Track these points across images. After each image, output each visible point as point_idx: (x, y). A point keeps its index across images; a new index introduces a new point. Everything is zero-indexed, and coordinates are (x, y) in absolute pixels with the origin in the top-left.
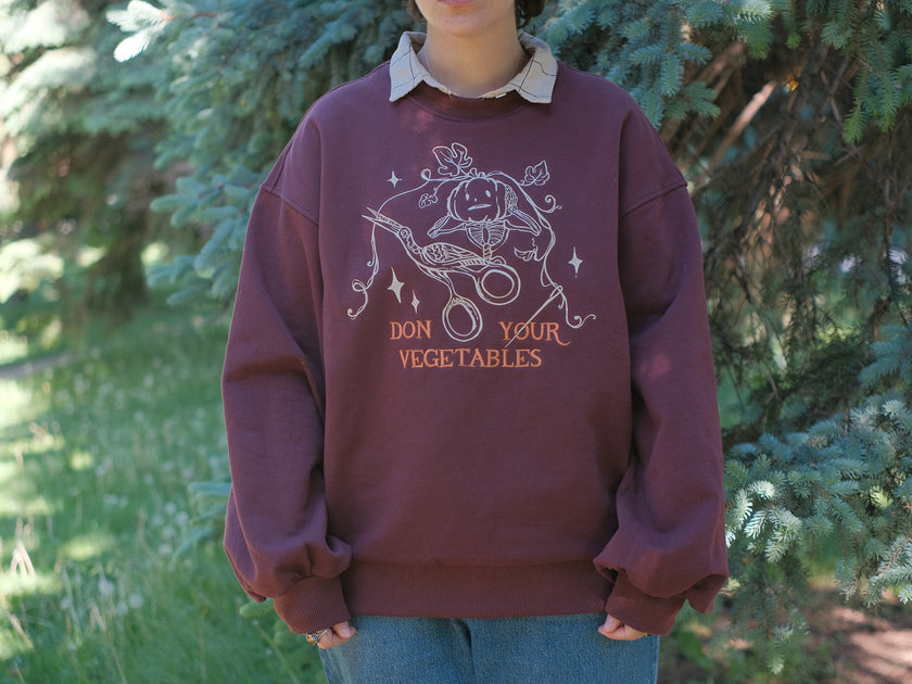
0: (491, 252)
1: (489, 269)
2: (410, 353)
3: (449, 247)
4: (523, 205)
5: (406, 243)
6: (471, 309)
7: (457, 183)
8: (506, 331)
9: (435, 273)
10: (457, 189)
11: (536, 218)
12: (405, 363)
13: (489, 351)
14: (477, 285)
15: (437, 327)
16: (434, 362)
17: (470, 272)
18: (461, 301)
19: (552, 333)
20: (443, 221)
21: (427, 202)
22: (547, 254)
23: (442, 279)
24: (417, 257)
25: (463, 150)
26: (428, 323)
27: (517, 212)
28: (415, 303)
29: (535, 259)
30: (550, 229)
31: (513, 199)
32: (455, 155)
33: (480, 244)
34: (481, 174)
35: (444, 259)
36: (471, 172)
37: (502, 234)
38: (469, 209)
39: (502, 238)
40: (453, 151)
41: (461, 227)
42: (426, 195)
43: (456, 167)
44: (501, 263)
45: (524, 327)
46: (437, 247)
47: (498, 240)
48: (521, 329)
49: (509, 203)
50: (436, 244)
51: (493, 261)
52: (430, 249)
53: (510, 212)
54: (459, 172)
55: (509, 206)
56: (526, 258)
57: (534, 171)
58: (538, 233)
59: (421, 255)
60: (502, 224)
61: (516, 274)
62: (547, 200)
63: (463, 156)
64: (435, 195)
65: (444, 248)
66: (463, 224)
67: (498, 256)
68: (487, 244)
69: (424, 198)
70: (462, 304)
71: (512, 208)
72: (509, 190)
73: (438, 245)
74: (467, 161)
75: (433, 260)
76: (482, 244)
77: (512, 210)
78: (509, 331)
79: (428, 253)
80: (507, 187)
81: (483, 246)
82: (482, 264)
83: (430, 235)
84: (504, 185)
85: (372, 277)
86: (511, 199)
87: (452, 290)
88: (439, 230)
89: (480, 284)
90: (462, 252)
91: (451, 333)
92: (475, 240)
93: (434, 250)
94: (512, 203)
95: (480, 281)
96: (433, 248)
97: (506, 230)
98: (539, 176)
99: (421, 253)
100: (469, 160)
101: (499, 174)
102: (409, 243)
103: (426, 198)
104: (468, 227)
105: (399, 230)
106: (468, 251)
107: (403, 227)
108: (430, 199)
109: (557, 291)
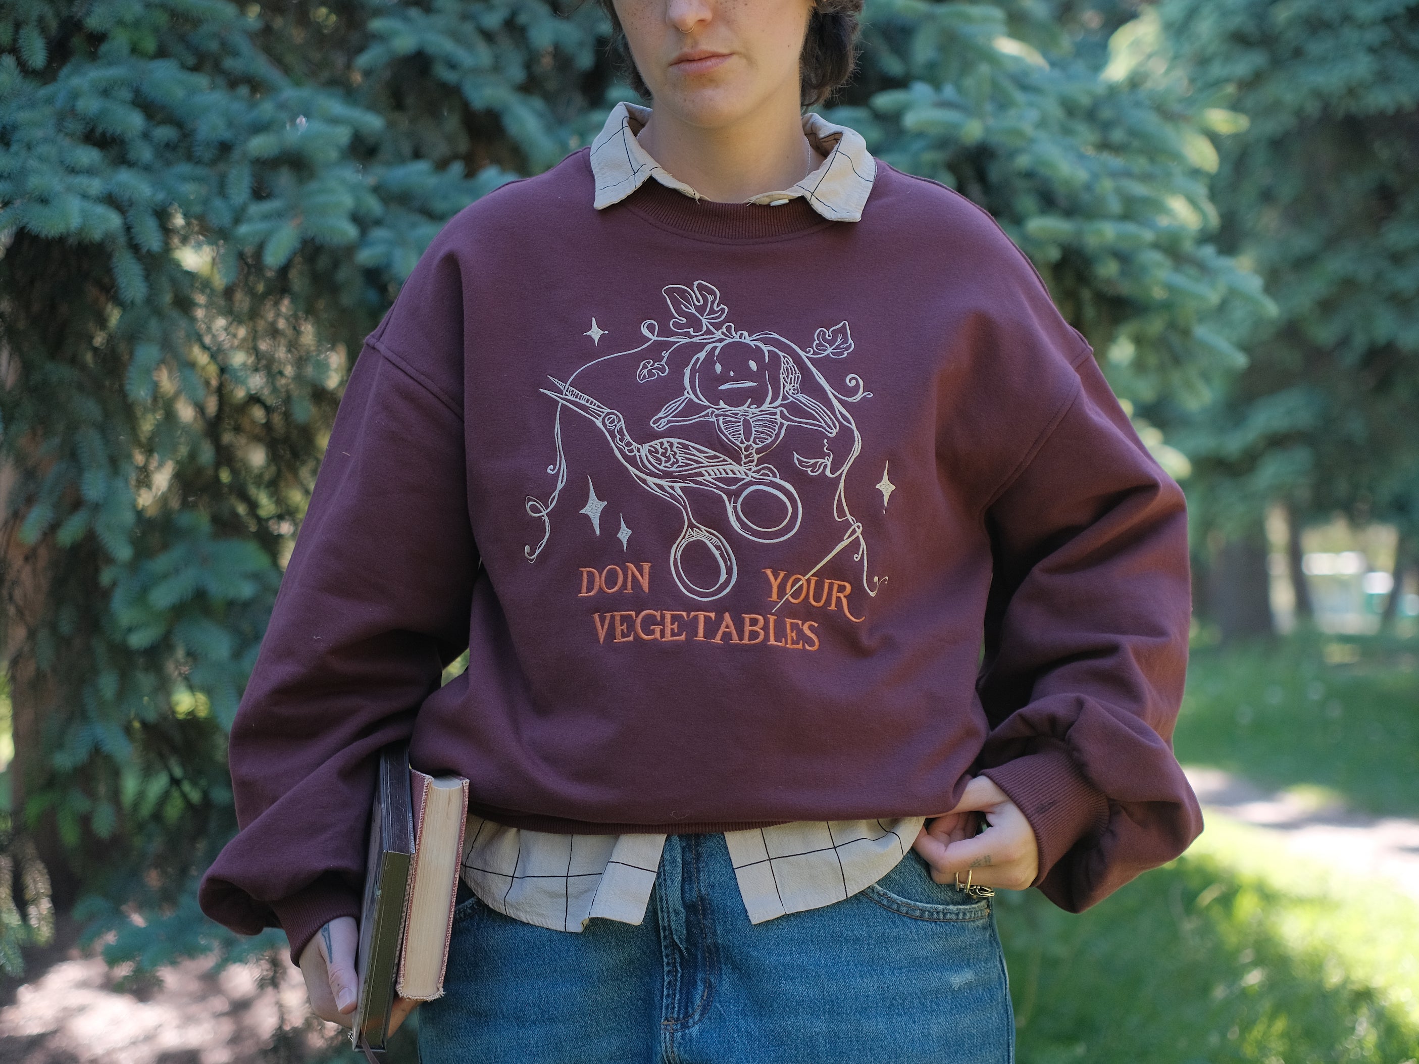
0: (756, 457)
1: (751, 483)
2: (613, 617)
3: (685, 447)
4: (810, 387)
5: (613, 437)
6: (718, 548)
7: (701, 347)
8: (775, 584)
9: (661, 487)
10: (702, 355)
11: (831, 408)
12: (601, 634)
13: (747, 618)
14: (730, 509)
15: (660, 576)
16: (652, 632)
17: (718, 488)
18: (703, 535)
19: (839, 599)
20: (678, 404)
21: (650, 374)
22: (846, 468)
23: (673, 497)
24: (632, 461)
25: (712, 293)
26: (646, 567)
27: (803, 398)
28: (624, 534)
29: (828, 473)
30: (854, 427)
31: (793, 377)
32: (698, 301)
33: (738, 443)
34: (741, 335)
35: (676, 466)
36: (724, 329)
37: (774, 430)
38: (719, 388)
39: (774, 436)
40: (695, 294)
41: (707, 415)
42: (649, 363)
43: (701, 320)
44: (771, 475)
45: (800, 583)
46: (666, 445)
47: (767, 439)
48: (797, 586)
49: (787, 383)
50: (664, 440)
51: (757, 472)
52: (654, 447)
53: (789, 396)
54: (705, 329)
55: (787, 389)
56: (812, 471)
57: (829, 336)
58: (834, 432)
59: (638, 457)
60: (775, 414)
61: (796, 496)
62: (850, 382)
63: (713, 303)
64: (663, 363)
65: (677, 447)
66: (710, 410)
67: (766, 465)
68: (749, 443)
69: (645, 367)
70: (703, 539)
71: (792, 391)
72: (788, 364)
73: (668, 442)
74: (719, 311)
75: (658, 466)
76: (741, 443)
77: (791, 394)
78: (779, 587)
79: (651, 454)
80: (784, 357)
81: (743, 446)
82: (739, 476)
83: (655, 426)
84: (781, 354)
85: (557, 492)
86: (790, 376)
87: (687, 515)
88: (669, 418)
89: (735, 508)
90: (707, 455)
91: (683, 585)
92: (730, 437)
93: (661, 451)
94: (791, 383)
95: (735, 502)
96: (658, 447)
97: (782, 424)
98: (837, 344)
99: (637, 454)
100: (723, 309)
101: (771, 336)
102: (618, 437)
103: (650, 368)
104: (718, 416)
105: (603, 415)
106: (718, 454)
107: (610, 411)
108: (655, 369)
109: (854, 531)
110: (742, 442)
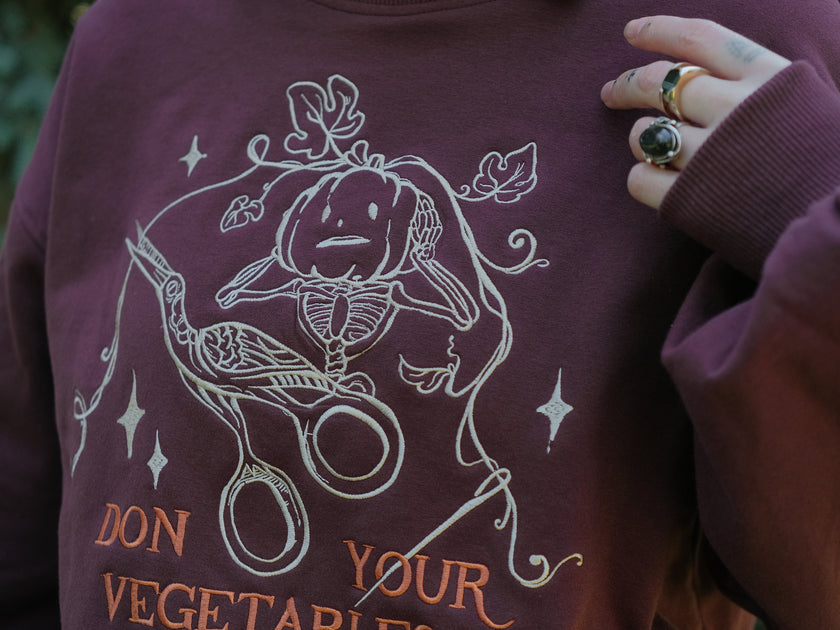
0: (345, 360)
1: (334, 402)
2: (129, 585)
3: (252, 337)
4: (451, 251)
5: (169, 314)
6: (286, 497)
7: (311, 178)
8: (360, 564)
9: (213, 395)
10: (312, 192)
11: (472, 282)
12: (113, 607)
13: (319, 610)
14: (303, 440)
15: (203, 530)
16: (181, 618)
17: (289, 405)
18: (265, 475)
19: (469, 592)
20: (255, 270)
21: (241, 218)
22: (479, 382)
23: (227, 414)
24: (182, 351)
25: (349, 92)
26: (183, 517)
27: (433, 266)
28: (158, 462)
29: (449, 389)
30: (504, 316)
31: (430, 230)
32: (330, 106)
33: (321, 337)
34: (375, 159)
35: (236, 365)
36: (353, 151)
37: (378, 318)
38: (318, 246)
39: (375, 327)
40: (328, 95)
41: (290, 289)
42: (243, 200)
43: (325, 136)
44: (365, 390)
45: (398, 564)
46: (228, 332)
47: (366, 332)
48: (393, 569)
49: (417, 240)
50: (226, 324)
51: (345, 383)
52: (213, 335)
53: (414, 263)
54: (326, 150)
55: (415, 250)
56: (423, 387)
57: (503, 166)
58: (470, 324)
59: (191, 348)
60: (385, 291)
61: (397, 425)
62: (514, 242)
63: (348, 108)
64: (260, 201)
65: (242, 337)
66: (295, 281)
67: (358, 373)
68: (336, 338)
69: (237, 207)
70: (266, 481)
71: (422, 253)
72: (426, 208)
73: (231, 328)
74: (352, 121)
75: (214, 364)
76: (325, 337)
77: (419, 258)
78: (365, 569)
79: (207, 345)
80: (422, 198)
81: (328, 342)
82: (319, 388)
83: (219, 301)
84: (418, 192)
85: (101, 389)
86: (426, 229)
87: (243, 444)
88: (241, 290)
89: (310, 439)
90: (278, 352)
91: (233, 548)
92: (312, 326)
93: (220, 340)
94: (423, 241)
95: (311, 430)
96: (218, 335)
97: (392, 308)
98: (510, 180)
99: (191, 343)
100: (358, 120)
101: (415, 163)
102: (174, 314)
103: (242, 208)
104: (304, 290)
105: (166, 280)
106: (291, 351)
107: (174, 274)
108: (248, 210)
109: (495, 483)
110: (327, 336)
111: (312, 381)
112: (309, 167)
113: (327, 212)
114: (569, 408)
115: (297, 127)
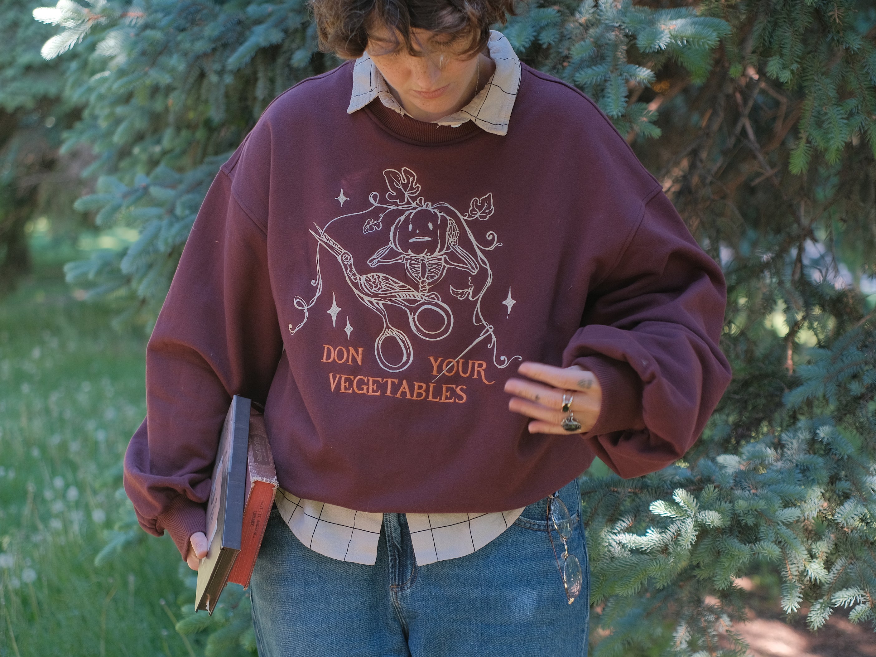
0: (428, 288)
1: (424, 304)
2: (340, 378)
3: (387, 279)
4: (464, 242)
5: (346, 269)
6: (403, 341)
7: (402, 212)
8: (435, 366)
9: (371, 303)
10: (402, 218)
11: (475, 255)
12: (333, 387)
13: (417, 384)
14: (411, 319)
15: (369, 355)
16: (362, 389)
17: (405, 306)
18: (394, 332)
19: (479, 372)
20: (384, 250)
21: (371, 228)
22: (481, 294)
23: (378, 309)
24: (356, 285)
25: (412, 175)
26: (360, 350)
27: (458, 248)
28: (349, 329)
29: (470, 297)
30: (488, 268)
31: (454, 233)
32: (404, 181)
33: (417, 279)
34: (428, 204)
35: (380, 290)
36: (418, 201)
37: (440, 271)
38: (410, 241)
39: (439, 274)
40: (403, 176)
41: (400, 259)
42: (371, 221)
43: (404, 194)
44: (436, 299)
45: (452, 363)
46: (376, 277)
47: (435, 276)
48: (450, 366)
49: (450, 237)
50: (375, 274)
51: (428, 296)
52: (369, 278)
53: (451, 247)
54: (406, 200)
55: (450, 241)
56: (460, 297)
57: (480, 203)
58: (476, 272)
59: (359, 283)
60: (441, 259)
61: (450, 312)
62: (489, 237)
63: (412, 182)
64: (379, 221)
65: (382, 279)
66: (402, 256)
67: (433, 293)
68: (424, 279)
69: (369, 223)
70: (394, 335)
71: (453, 243)
72: (452, 224)
73: (377, 275)
74: (415, 188)
75: (370, 290)
76: (419, 279)
77: (452, 245)
78: (438, 367)
79: (367, 282)
80: (450, 220)
81: (420, 281)
82: (417, 298)
83: (370, 264)
84: (448, 218)
85: (315, 298)
86: (453, 232)
87: (386, 321)
88: (379, 259)
89: (414, 318)
90: (399, 285)
91: (382, 363)
92: (413, 274)
93: (372, 280)
94: (452, 238)
95: (414, 315)
96: (371, 278)
97: (445, 267)
98: (483, 209)
99: (359, 281)
100: (418, 187)
101: (444, 205)
102: (349, 269)
103: (371, 224)
104: (407, 259)
105: (342, 254)
106: (405, 285)
107: (345, 252)
108: (374, 225)
109: (488, 331)
110: (420, 279)
111: (413, 295)
112: (399, 207)
113: (411, 227)
114: (515, 302)
115: (390, 190)
